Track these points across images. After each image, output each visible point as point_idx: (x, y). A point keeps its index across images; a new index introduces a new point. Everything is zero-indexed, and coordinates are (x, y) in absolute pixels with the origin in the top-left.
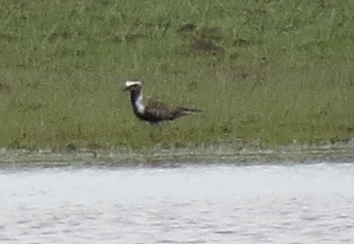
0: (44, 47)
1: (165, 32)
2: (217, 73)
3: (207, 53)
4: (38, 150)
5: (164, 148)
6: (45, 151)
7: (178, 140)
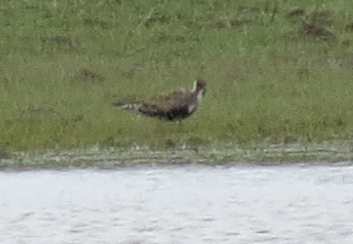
0: (139, 33)
1: (273, 17)
2: (329, 61)
3: (318, 39)
4: (135, 147)
5: (273, 143)
6: (142, 148)
7: (289, 134)
